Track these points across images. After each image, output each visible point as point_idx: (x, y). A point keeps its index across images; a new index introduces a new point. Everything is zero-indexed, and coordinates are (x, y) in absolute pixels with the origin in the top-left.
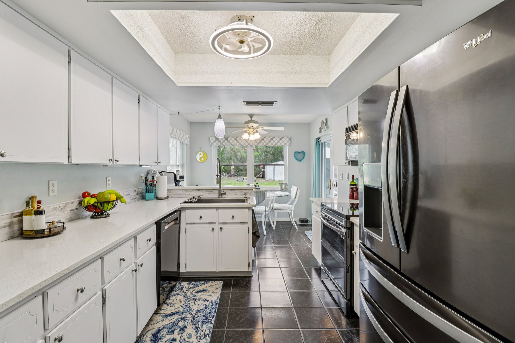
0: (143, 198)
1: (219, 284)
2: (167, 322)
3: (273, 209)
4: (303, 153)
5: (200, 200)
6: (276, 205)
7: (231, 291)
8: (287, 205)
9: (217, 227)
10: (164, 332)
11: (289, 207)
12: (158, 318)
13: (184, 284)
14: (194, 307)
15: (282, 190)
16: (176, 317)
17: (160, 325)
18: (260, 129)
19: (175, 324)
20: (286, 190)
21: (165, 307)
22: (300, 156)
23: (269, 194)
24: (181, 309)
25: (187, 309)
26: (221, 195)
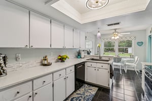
0: (77, 57)
1: (97, 89)
2: (77, 96)
3: (125, 65)
4: (142, 43)
5: (93, 59)
6: (127, 63)
7: (101, 92)
8: (133, 64)
9: (97, 69)
10: (75, 99)
11: (133, 65)
12: (75, 94)
13: (86, 85)
14: (86, 94)
15: (131, 58)
16: (80, 95)
17: (75, 96)
18: (119, 35)
19: (79, 97)
20: (133, 58)
21: (78, 91)
22: (140, 44)
23: (123, 59)
24: (82, 93)
25: (84, 94)
26: (100, 58)
